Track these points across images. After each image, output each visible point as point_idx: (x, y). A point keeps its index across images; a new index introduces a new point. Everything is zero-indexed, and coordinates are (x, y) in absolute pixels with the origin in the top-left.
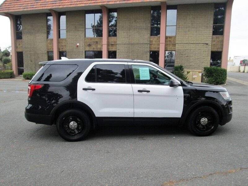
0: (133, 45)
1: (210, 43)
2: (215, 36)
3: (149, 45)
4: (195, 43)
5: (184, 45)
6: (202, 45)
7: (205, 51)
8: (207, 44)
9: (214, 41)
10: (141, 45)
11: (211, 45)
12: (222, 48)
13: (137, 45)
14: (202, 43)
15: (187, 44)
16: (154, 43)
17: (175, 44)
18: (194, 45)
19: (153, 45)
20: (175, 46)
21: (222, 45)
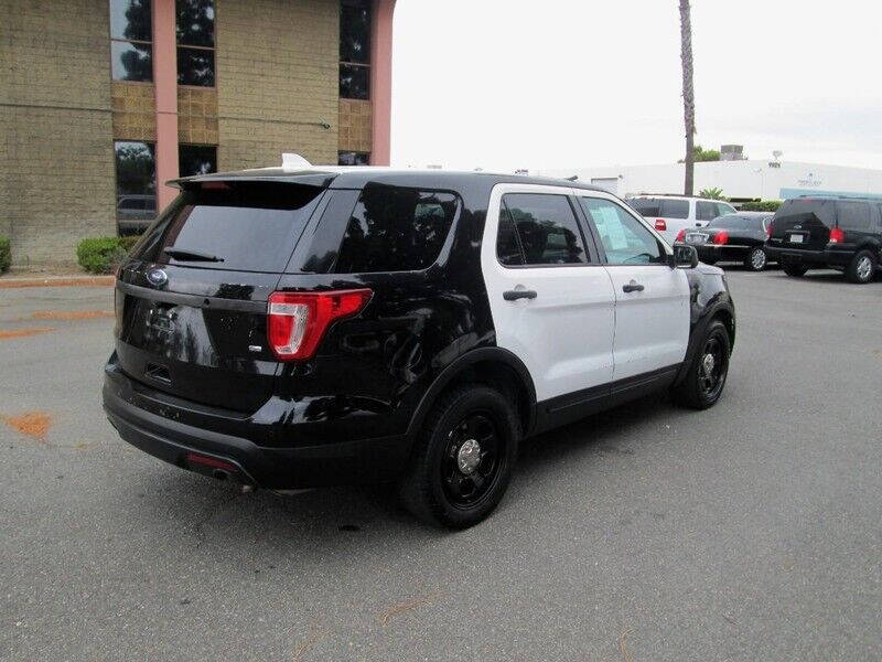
0: (34, 112)
1: (334, 124)
2: (347, 102)
3: (109, 116)
4: (284, 119)
5: (249, 124)
6: (311, 127)
7: (321, 152)
8: (326, 127)
9: (346, 118)
10: (73, 112)
11: (337, 130)
12: (370, 144)
13: (51, 113)
14: (308, 121)
15: (260, 120)
16: (129, 108)
17: (217, 121)
18: (284, 126)
19: (126, 119)
20: (217, 128)
21: (370, 133)
